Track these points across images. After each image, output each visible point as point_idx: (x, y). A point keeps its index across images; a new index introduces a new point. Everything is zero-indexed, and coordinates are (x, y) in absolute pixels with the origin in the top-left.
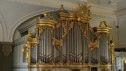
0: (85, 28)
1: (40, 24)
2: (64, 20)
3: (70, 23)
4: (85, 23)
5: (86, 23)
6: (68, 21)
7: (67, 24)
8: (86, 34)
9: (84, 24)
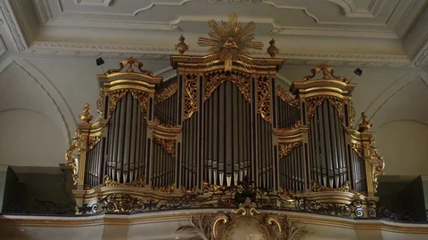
0: (259, 93)
1: (112, 89)
2: (189, 77)
3: (209, 81)
4: (261, 78)
5: (265, 79)
6: (201, 77)
7: (198, 84)
8: (265, 109)
9: (256, 81)
